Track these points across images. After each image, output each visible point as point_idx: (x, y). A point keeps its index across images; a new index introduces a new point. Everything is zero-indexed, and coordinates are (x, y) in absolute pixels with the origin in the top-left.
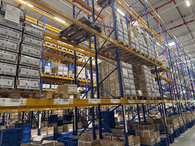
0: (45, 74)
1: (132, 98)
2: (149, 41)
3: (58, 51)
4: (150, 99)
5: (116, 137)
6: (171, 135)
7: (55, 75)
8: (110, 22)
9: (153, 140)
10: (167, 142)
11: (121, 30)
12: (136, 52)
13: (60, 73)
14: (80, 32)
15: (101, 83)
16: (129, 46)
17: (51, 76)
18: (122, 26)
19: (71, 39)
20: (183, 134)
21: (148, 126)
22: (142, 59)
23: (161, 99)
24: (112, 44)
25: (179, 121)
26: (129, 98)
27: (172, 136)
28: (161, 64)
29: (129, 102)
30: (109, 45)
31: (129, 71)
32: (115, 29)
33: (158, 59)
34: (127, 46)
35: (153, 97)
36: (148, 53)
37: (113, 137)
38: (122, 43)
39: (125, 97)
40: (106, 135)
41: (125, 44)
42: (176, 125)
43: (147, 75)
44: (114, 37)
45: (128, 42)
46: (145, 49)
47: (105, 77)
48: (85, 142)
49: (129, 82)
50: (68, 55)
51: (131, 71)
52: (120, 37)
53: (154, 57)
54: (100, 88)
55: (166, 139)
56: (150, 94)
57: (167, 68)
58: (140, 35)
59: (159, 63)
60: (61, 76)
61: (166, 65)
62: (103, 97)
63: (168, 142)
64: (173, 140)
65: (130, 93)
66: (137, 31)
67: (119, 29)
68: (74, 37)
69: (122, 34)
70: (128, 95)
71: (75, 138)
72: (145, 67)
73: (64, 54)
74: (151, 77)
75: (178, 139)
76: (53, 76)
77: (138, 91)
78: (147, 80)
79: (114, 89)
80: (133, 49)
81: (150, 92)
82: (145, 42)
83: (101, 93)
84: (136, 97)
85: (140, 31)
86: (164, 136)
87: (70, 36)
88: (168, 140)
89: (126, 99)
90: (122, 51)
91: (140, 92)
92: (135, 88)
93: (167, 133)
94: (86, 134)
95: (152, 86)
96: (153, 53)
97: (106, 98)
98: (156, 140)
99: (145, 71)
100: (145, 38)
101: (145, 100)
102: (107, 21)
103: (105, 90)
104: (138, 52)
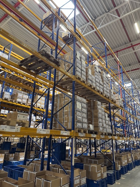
0: (3, 100)
1: (82, 131)
2: (105, 79)
3: (21, 78)
4: (101, 134)
5: (63, 170)
6: (118, 172)
7: (14, 101)
8: (71, 58)
9: (99, 175)
10: (113, 178)
11: (80, 66)
12: (92, 88)
13: (18, 100)
14: (39, 63)
15: (55, 113)
16: (86, 82)
17: (9, 102)
18: (81, 63)
19: (30, 68)
20: (130, 171)
21: (97, 160)
22: (97, 95)
23: (111, 135)
24: (69, 78)
25: (127, 158)
26: (79, 131)
27: (120, 172)
28: (115, 102)
29: (79, 136)
30: (67, 79)
31: (83, 105)
32: (74, 65)
33: (112, 97)
34: (84, 82)
35: (104, 132)
36: (103, 90)
37: (60, 169)
38: (79, 79)
39: (76, 130)
40: (54, 167)
41: (82, 80)
42: (124, 161)
43: (100, 111)
44: (72, 72)
45: (85, 78)
46: (101, 86)
47: (60, 108)
48: (30, 172)
49: (82, 116)
50: (30, 84)
51: (85, 106)
52: (77, 73)
53: (109, 95)
54: (53, 119)
55: (112, 175)
56: (101, 129)
57: (121, 106)
58: (97, 74)
59: (113, 100)
60: (19, 103)
61: (120, 103)
62: (56, 128)
63: (115, 178)
64: (120, 177)
65: (81, 126)
66: (95, 70)
67: (78, 65)
68: (33, 67)
69: (80, 70)
70: (79, 128)
71: (22, 168)
72: (99, 103)
73: (26, 82)
74: (104, 113)
75: (125, 175)
76: (11, 103)
77: (90, 125)
78: (100, 115)
79: (67, 121)
80: (89, 85)
81: (102, 127)
82: (101, 80)
83: (54, 123)
84: (87, 131)
85: (98, 70)
86: (111, 172)
87: (30, 66)
88: (114, 176)
89: (76, 132)
90: (79, 86)
91: (92, 127)
92: (87, 122)
93: (114, 169)
94: (34, 164)
95: (104, 121)
96: (108, 91)
97: (58, 129)
98: (102, 175)
99: (99, 107)
100: (102, 77)
101: (96, 135)
102: (68, 56)
103: (58, 121)
104: (94, 88)
